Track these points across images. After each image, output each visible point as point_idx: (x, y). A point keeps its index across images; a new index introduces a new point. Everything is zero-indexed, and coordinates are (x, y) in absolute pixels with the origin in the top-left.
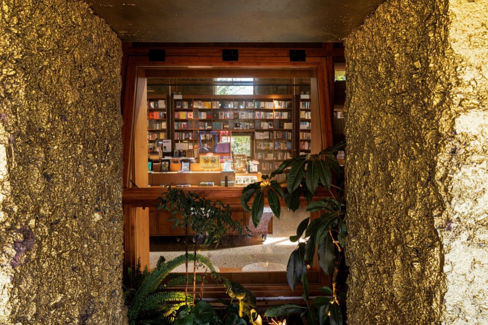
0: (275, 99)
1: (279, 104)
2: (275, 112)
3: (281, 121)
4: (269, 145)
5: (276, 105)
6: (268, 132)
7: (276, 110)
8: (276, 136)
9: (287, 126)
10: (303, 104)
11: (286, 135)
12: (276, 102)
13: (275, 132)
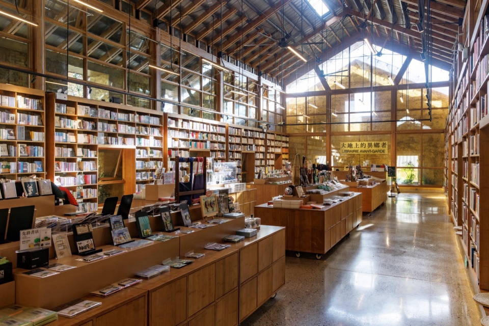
0: (19, 94)
1: (26, 102)
2: (18, 114)
3: (29, 129)
4: (9, 167)
5: (20, 102)
6: (6, 145)
7: (21, 111)
8: (21, 152)
9: (37, 137)
10: (58, 107)
11: (36, 151)
12: (20, 99)
13: (19, 145)
